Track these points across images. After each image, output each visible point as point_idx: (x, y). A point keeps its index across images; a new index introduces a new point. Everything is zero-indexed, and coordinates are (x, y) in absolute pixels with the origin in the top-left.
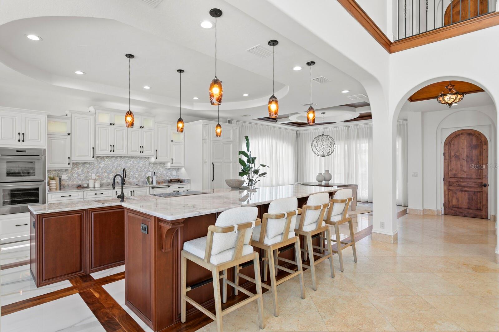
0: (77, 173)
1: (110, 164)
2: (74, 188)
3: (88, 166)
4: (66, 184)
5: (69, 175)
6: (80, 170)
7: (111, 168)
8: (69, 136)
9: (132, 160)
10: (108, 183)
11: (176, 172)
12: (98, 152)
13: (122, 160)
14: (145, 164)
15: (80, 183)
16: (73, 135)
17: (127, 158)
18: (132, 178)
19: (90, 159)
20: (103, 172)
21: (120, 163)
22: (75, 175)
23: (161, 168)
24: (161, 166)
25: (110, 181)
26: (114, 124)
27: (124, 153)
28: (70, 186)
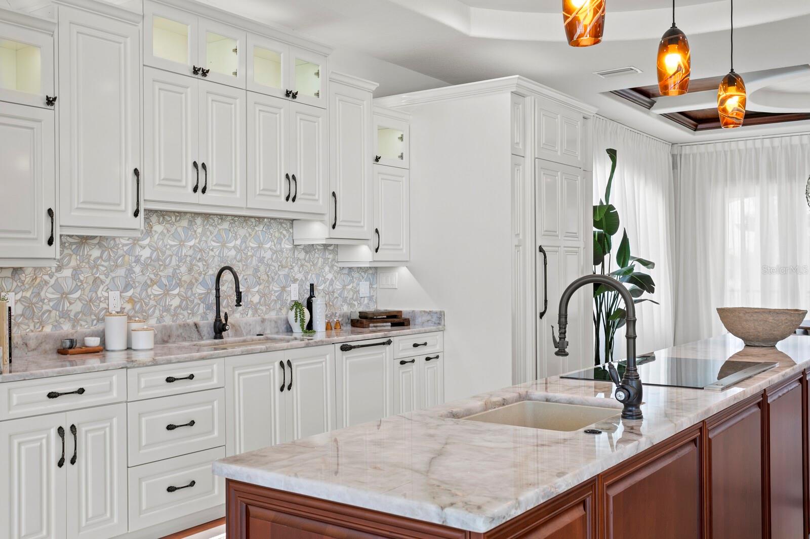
0: (57, 287)
1: (172, 246)
2: (46, 352)
4: (16, 334)
5: (28, 294)
6: (68, 272)
7: (174, 263)
8: (47, 113)
9: (242, 231)
10: (165, 327)
11: (368, 283)
12: (153, 195)
13: (208, 233)
14: (282, 251)
15: (66, 328)
16: (65, 104)
19: (123, 220)
20: (149, 282)
21: (203, 245)
22: (49, 294)
23: (327, 269)
25: (171, 323)
26: (205, 73)
27: (236, 200)
28: (32, 344)
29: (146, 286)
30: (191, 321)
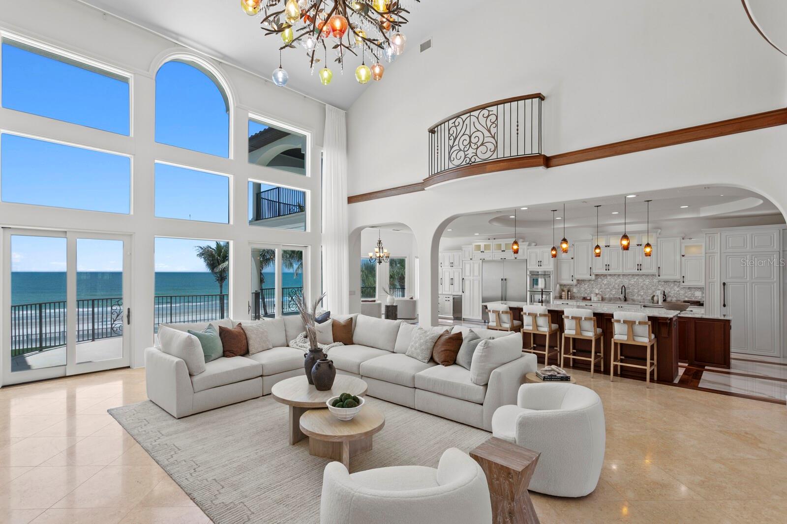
0: (584, 288)
3: (593, 282)
4: (576, 295)
6: (586, 286)
8: (572, 260)
9: (637, 277)
11: (701, 292)
12: (596, 271)
15: (586, 295)
16: (575, 259)
17: (631, 276)
18: (636, 295)
19: (588, 277)
22: (582, 289)
24: (675, 285)
26: (609, 246)
27: (620, 271)
29: (605, 289)
30: (618, 297)
